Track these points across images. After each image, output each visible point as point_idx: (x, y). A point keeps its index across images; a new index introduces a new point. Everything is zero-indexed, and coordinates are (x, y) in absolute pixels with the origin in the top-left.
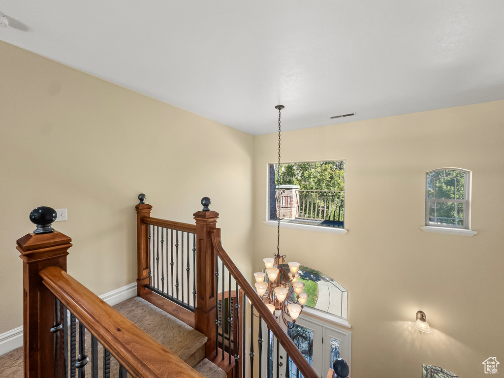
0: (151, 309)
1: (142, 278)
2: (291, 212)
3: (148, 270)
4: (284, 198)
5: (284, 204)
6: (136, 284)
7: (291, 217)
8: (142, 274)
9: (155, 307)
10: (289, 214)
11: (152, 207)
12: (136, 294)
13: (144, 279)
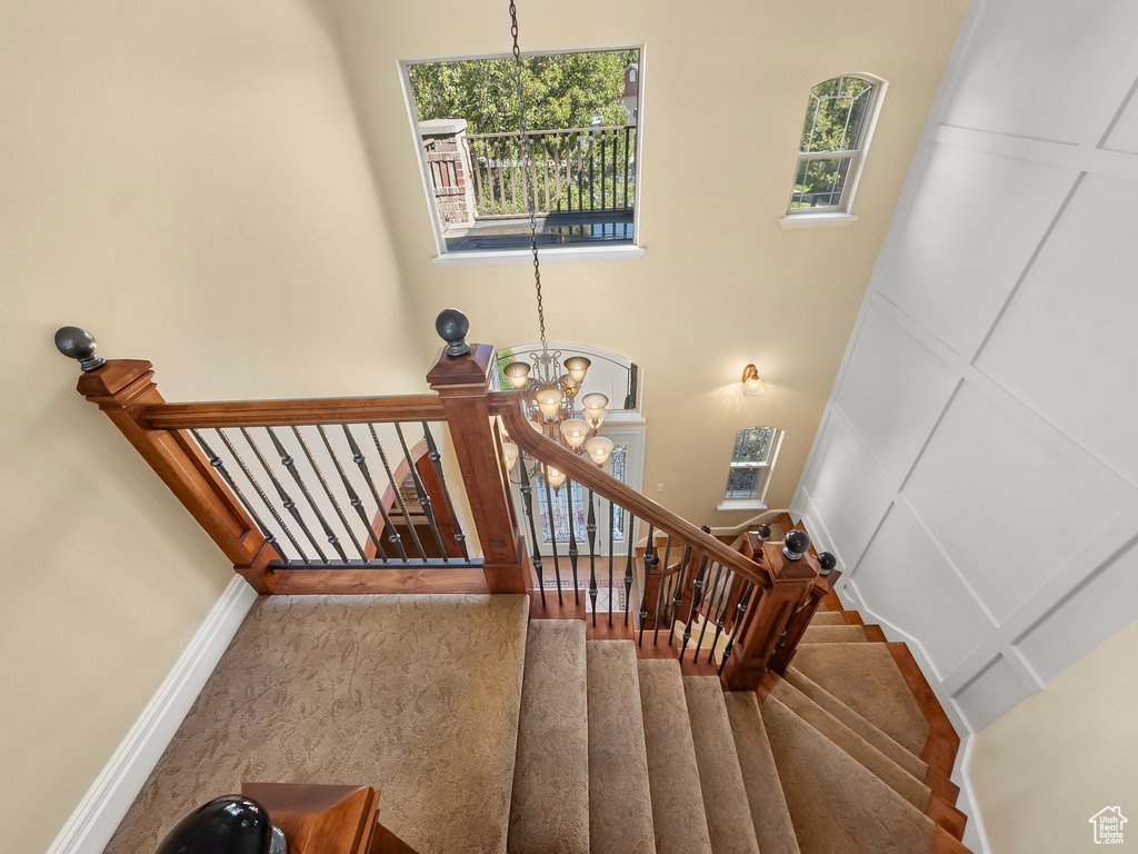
0: (345, 607)
1: (250, 560)
2: (463, 207)
3: (250, 533)
4: (435, 166)
5: (440, 187)
6: (238, 578)
7: (467, 221)
8: (246, 550)
9: (345, 598)
10: (459, 212)
11: (147, 363)
12: (255, 594)
13: (256, 557)
